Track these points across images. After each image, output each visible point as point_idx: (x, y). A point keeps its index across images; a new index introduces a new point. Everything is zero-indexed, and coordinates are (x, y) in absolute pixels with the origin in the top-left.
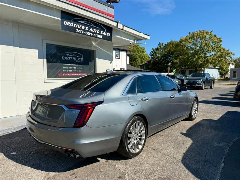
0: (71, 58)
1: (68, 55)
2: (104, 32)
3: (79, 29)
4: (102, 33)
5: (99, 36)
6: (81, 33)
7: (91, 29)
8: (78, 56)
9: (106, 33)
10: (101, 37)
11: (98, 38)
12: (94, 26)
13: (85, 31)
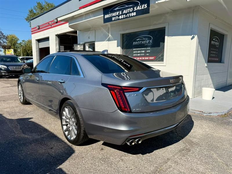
0: (141, 42)
1: (138, 39)
2: (139, 7)
3: (114, 17)
4: (136, 9)
5: (132, 14)
6: (116, 20)
7: (125, 11)
8: (147, 39)
9: (141, 6)
10: (135, 14)
11: (132, 16)
12: (127, 6)
13: (119, 16)
